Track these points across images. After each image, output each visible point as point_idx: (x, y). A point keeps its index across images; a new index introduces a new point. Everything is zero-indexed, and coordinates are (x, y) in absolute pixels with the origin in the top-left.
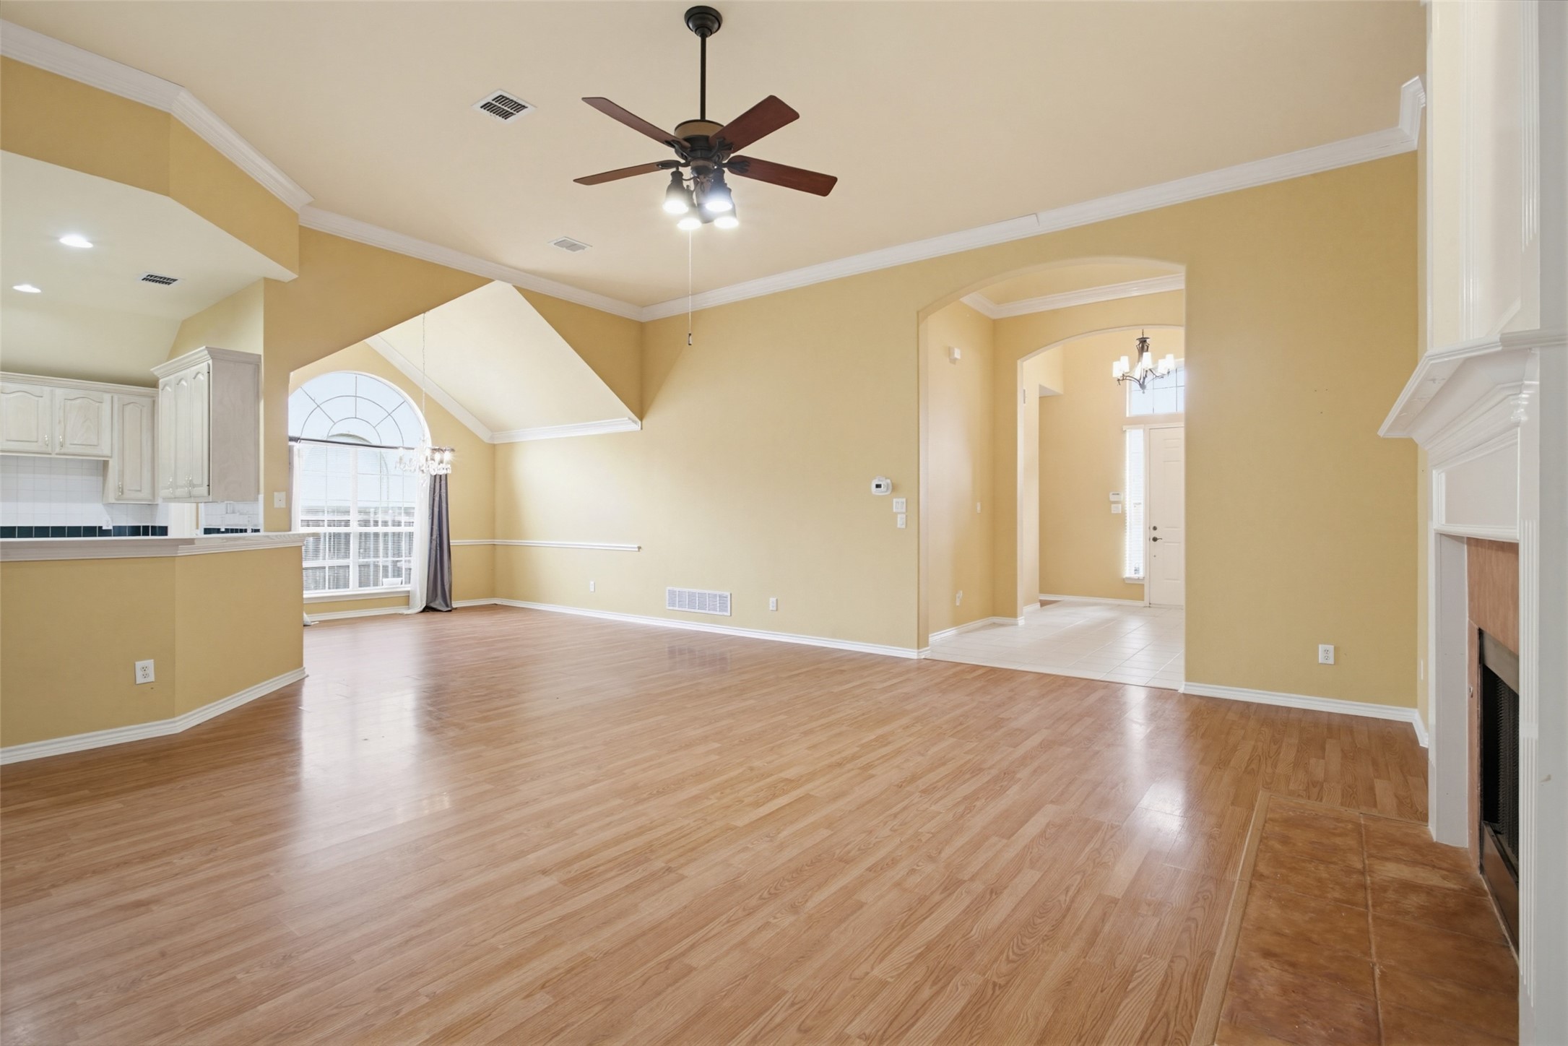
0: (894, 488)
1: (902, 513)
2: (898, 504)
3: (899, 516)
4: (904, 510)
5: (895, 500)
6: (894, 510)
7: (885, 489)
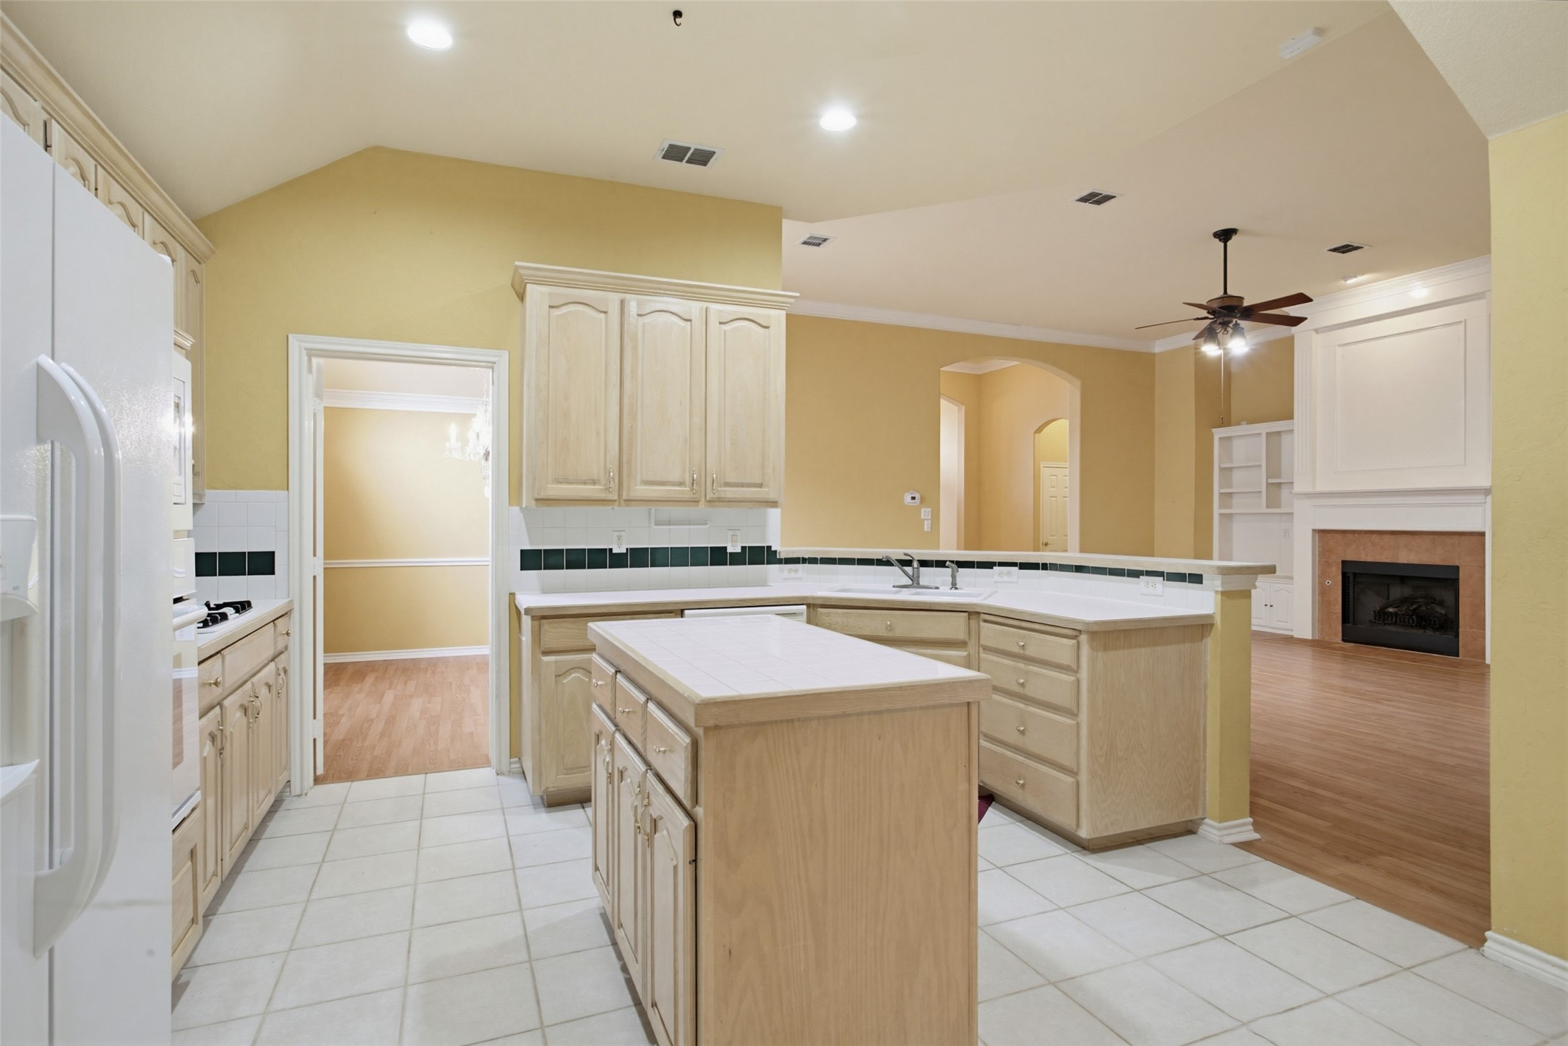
0: (922, 500)
1: (927, 519)
2: (925, 513)
3: (926, 522)
4: (930, 517)
5: (922, 509)
6: (922, 517)
7: (919, 501)
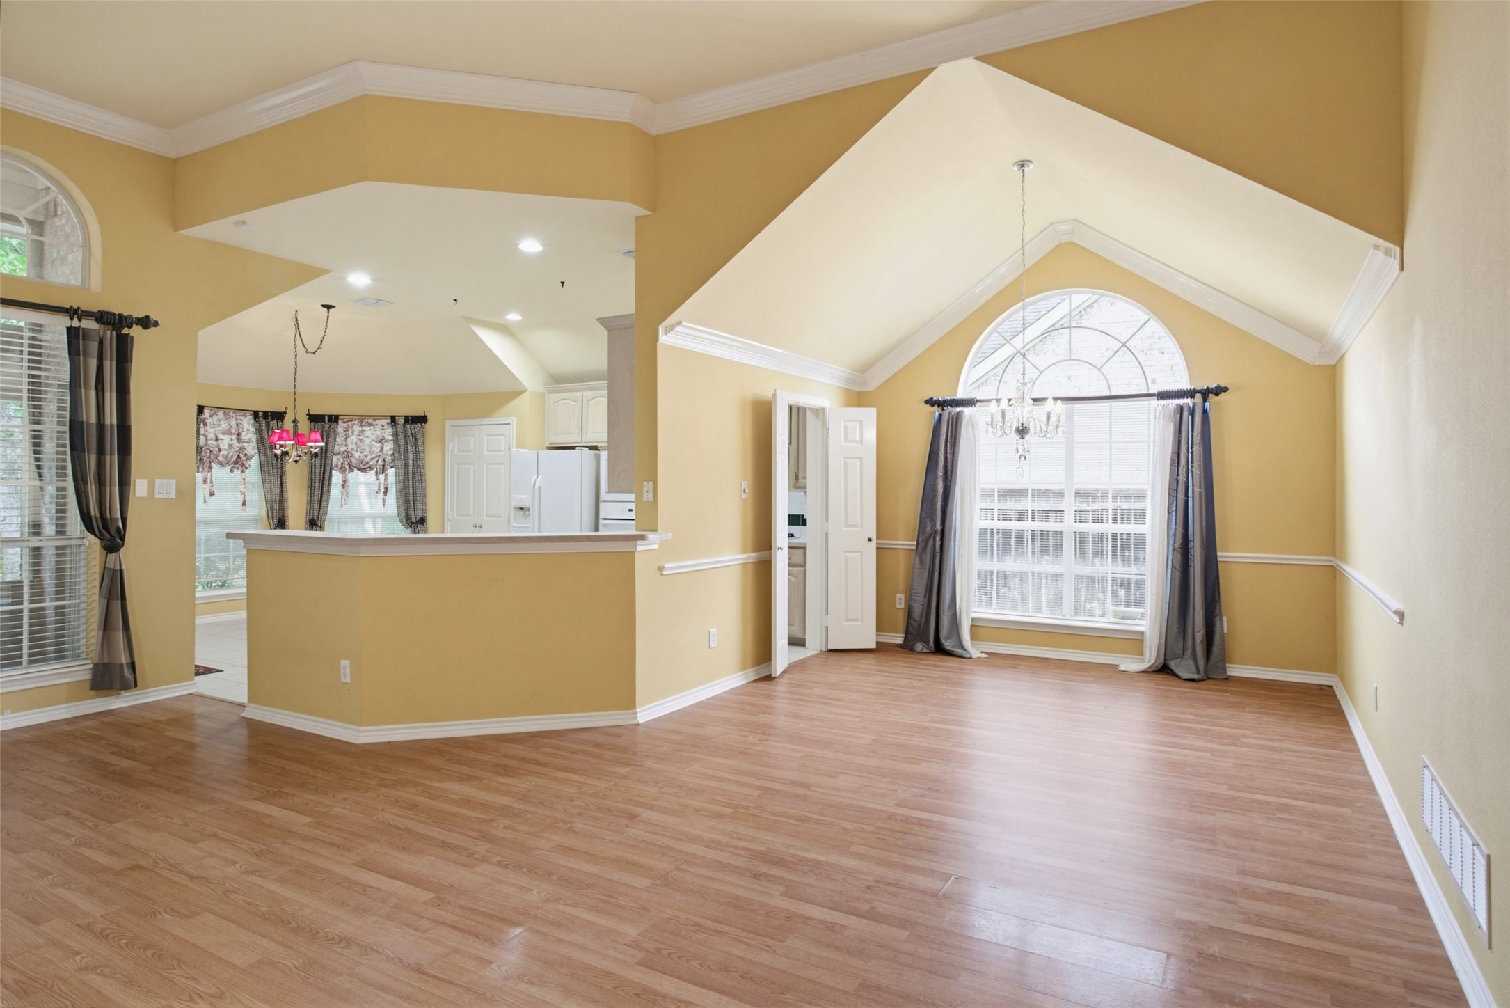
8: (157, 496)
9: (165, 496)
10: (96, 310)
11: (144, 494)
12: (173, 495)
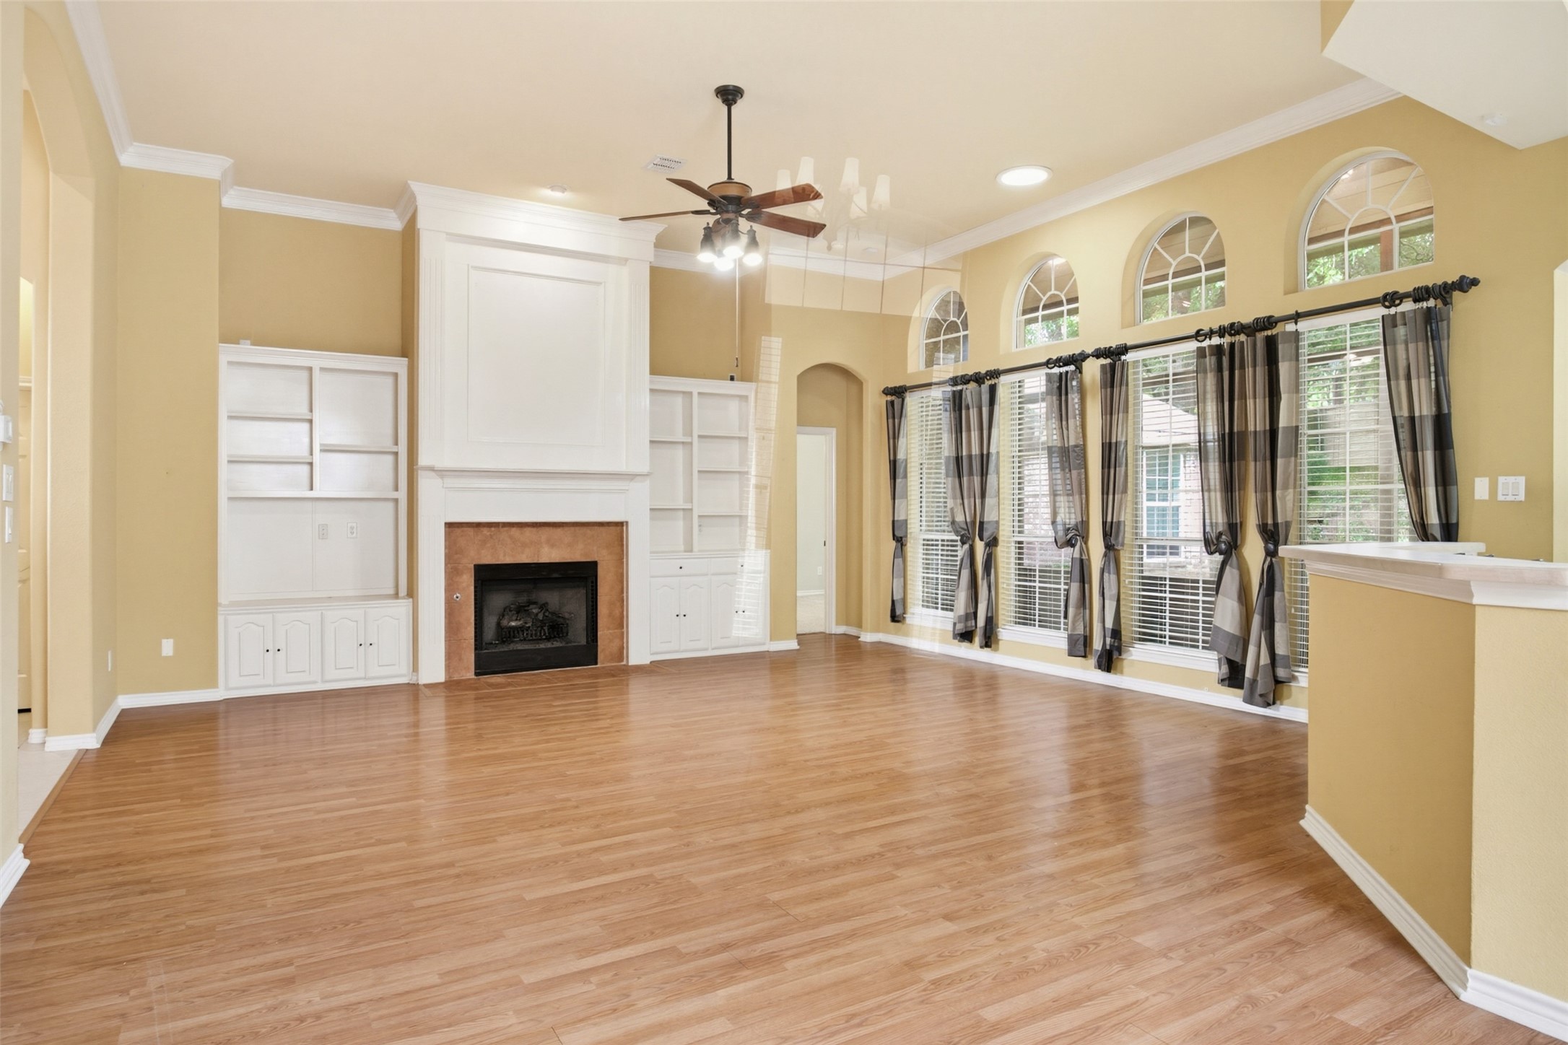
8: (1501, 498)
9: (1510, 498)
10: (1411, 289)
11: (1486, 497)
12: (1522, 497)
